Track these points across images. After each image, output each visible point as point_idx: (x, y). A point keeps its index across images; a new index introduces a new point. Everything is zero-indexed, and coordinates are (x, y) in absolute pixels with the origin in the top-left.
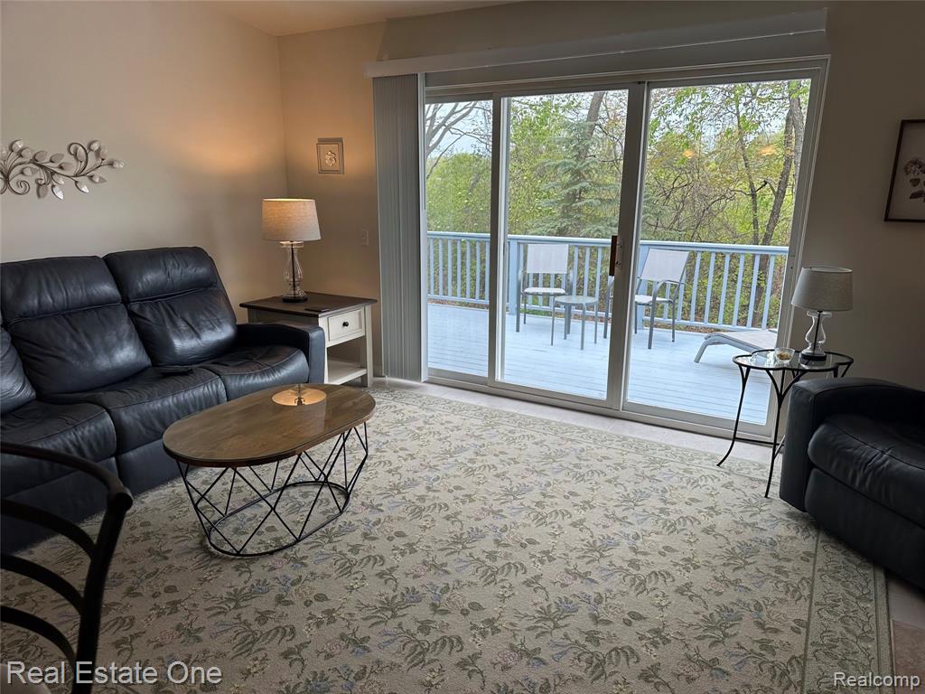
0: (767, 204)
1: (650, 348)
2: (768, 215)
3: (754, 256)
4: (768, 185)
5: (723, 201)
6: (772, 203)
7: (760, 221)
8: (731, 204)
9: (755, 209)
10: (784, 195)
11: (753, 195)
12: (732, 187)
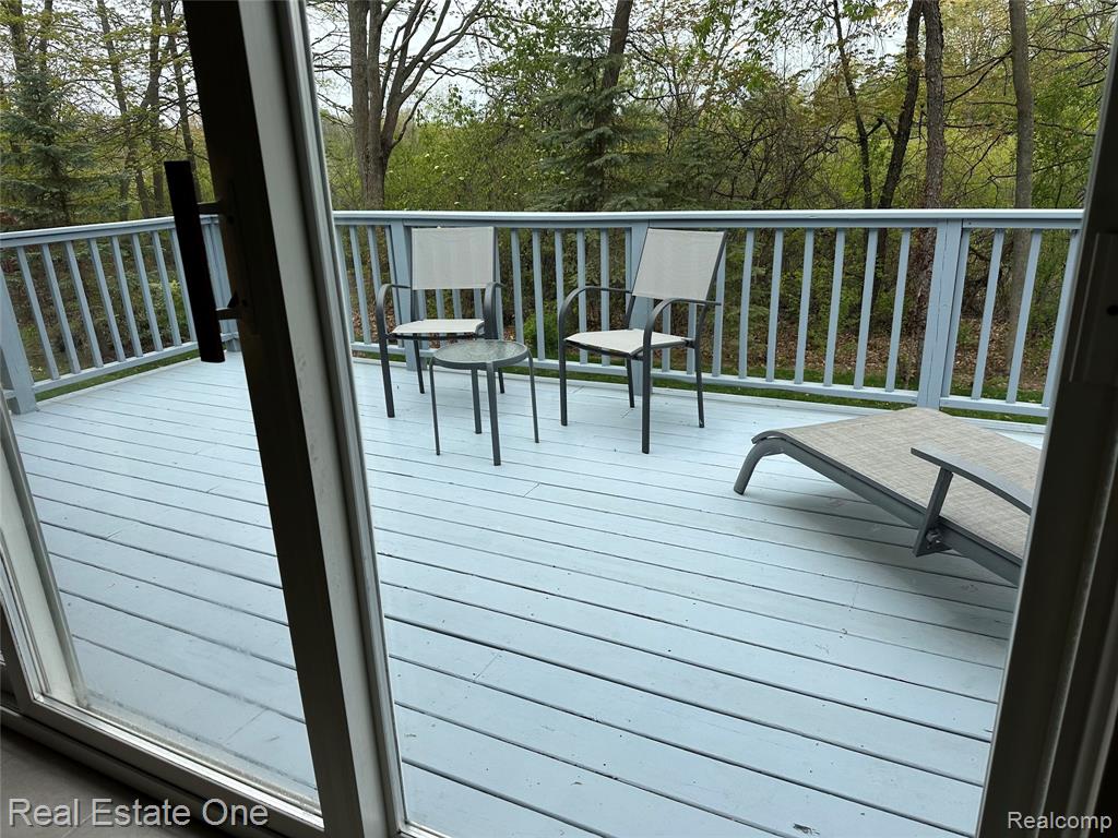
0: (883, 156)
1: (646, 450)
2: (884, 171)
3: (867, 232)
4: (884, 125)
5: (821, 155)
6: (889, 155)
7: (873, 180)
8: (831, 158)
9: (866, 162)
10: (908, 139)
11: (863, 141)
12: (832, 134)
